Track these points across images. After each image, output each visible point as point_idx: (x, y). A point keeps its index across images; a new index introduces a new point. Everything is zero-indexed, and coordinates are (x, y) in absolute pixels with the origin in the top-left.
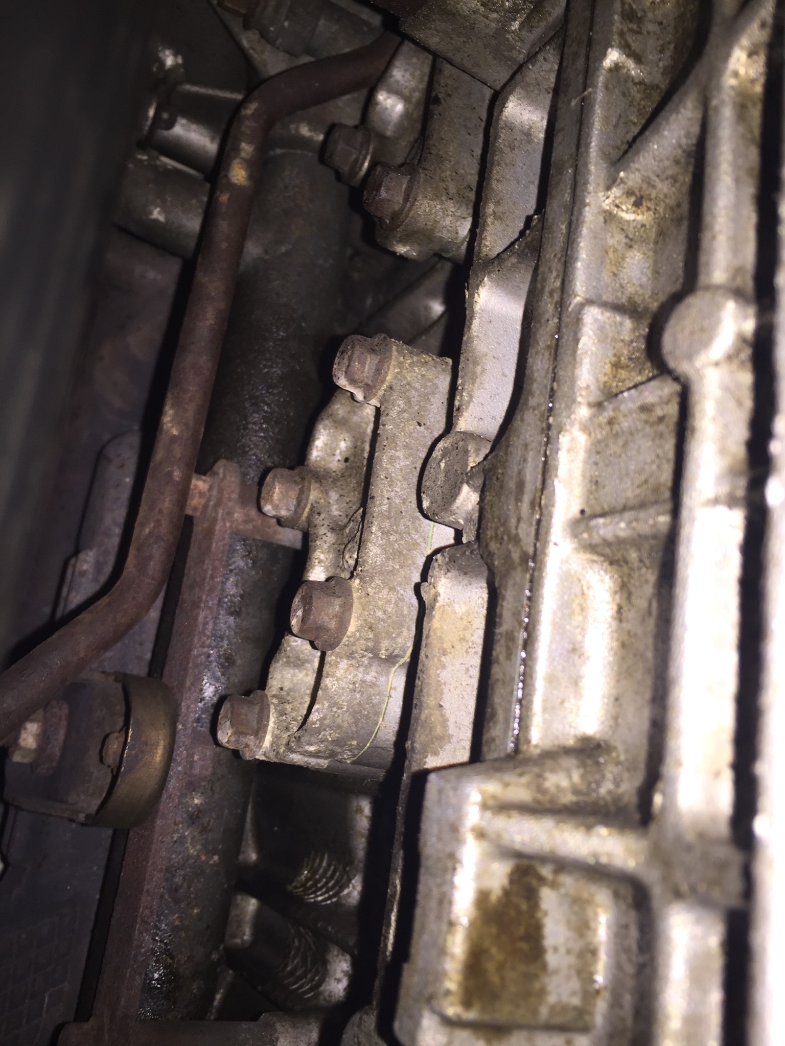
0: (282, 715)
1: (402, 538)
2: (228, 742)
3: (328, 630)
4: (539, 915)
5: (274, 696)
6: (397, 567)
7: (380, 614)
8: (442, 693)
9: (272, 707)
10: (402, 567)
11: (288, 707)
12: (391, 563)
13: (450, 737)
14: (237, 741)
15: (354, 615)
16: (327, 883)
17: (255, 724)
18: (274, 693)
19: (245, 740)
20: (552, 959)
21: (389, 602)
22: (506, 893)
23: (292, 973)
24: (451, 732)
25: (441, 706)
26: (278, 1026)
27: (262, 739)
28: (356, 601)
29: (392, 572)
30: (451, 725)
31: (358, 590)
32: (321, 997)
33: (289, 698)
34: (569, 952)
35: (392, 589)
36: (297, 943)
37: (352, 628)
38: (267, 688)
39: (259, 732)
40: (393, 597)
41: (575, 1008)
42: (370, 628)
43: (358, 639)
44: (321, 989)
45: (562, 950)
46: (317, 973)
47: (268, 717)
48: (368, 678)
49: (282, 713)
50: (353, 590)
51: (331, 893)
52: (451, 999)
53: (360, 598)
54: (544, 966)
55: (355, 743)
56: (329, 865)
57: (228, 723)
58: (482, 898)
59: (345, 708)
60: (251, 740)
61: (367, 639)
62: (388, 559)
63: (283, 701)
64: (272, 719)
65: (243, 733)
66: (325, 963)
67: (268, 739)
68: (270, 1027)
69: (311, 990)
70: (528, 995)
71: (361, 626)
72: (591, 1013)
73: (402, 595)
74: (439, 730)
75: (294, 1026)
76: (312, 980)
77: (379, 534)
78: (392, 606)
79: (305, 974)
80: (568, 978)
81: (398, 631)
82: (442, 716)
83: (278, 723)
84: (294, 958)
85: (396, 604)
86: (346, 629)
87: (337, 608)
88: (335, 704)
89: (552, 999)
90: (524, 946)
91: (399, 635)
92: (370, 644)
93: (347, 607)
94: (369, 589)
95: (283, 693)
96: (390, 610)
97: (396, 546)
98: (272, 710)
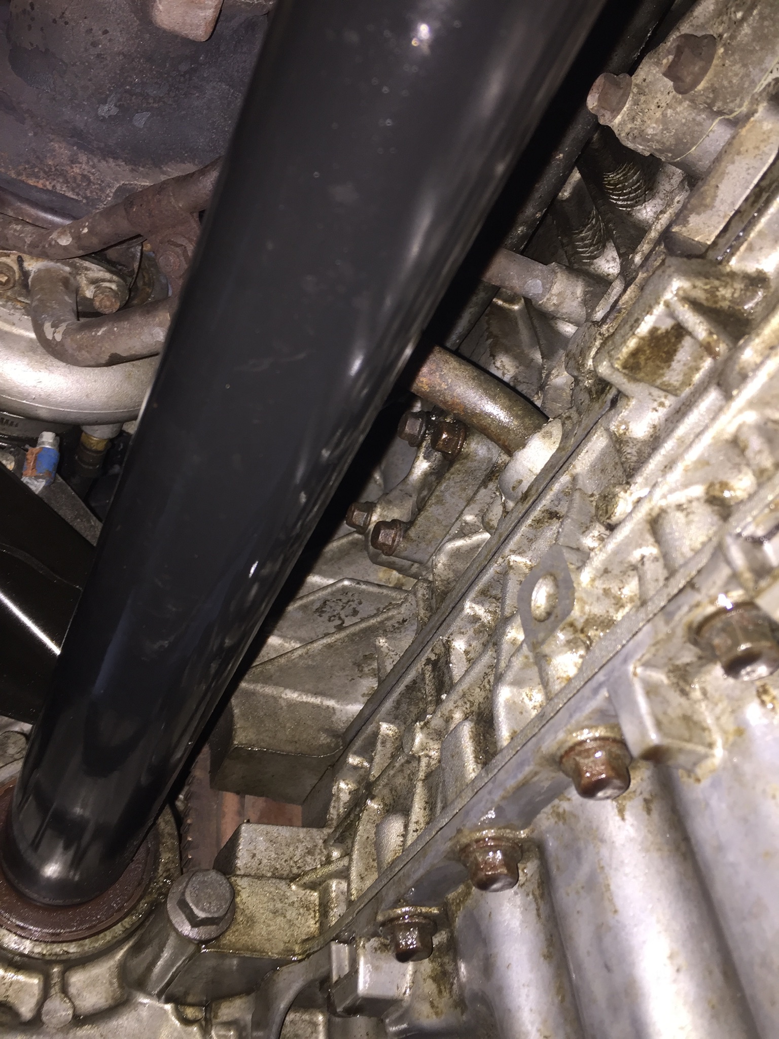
0: (635, 105)
1: (774, 25)
2: (592, 109)
3: (683, 81)
4: (679, 346)
5: (636, 85)
6: (757, 48)
7: (726, 83)
8: (723, 179)
9: (631, 95)
10: (762, 49)
11: (643, 98)
12: (754, 44)
13: (714, 207)
14: (598, 110)
15: (706, 78)
16: (630, 193)
17: (614, 104)
18: (638, 82)
19: (602, 111)
20: (674, 364)
21: (736, 75)
22: (667, 332)
23: (583, 239)
24: (715, 204)
25: (717, 187)
26: (559, 275)
27: (615, 117)
28: (712, 67)
29: (752, 52)
30: (718, 200)
31: (719, 57)
32: (592, 266)
33: (647, 90)
34: (684, 365)
35: (745, 65)
36: (594, 222)
37: (700, 87)
38: (635, 74)
39: (616, 111)
40: (742, 71)
41: (674, 387)
42: (713, 91)
43: (701, 95)
44: (595, 261)
45: (682, 363)
46: (598, 250)
47: (625, 103)
48: (698, 118)
49: (636, 103)
50: (716, 57)
51: (629, 203)
52: (619, 362)
53: (717, 66)
54: (669, 366)
55: (670, 155)
56: (638, 181)
57: (597, 96)
58: (653, 331)
59: (672, 134)
60: (608, 115)
61: (708, 97)
62: (753, 40)
63: (641, 92)
64: (627, 106)
65: (603, 108)
66: (604, 247)
67: (619, 118)
68: (554, 272)
69: (588, 258)
70: (655, 373)
71: (708, 88)
72: (681, 391)
73: (750, 72)
74: (708, 200)
75: (568, 279)
76: (592, 252)
77: (757, 18)
78: (738, 78)
79: (591, 245)
80: (678, 374)
81: (733, 98)
82: (715, 193)
83: (630, 109)
84: (588, 231)
85: (742, 78)
86: (696, 87)
87: (697, 68)
88: (667, 129)
89: (666, 379)
90: (664, 355)
91: (732, 101)
92: (709, 101)
93: (704, 71)
94: (727, 61)
95: (644, 84)
96: (734, 81)
97: (766, 31)
98: (630, 99)
